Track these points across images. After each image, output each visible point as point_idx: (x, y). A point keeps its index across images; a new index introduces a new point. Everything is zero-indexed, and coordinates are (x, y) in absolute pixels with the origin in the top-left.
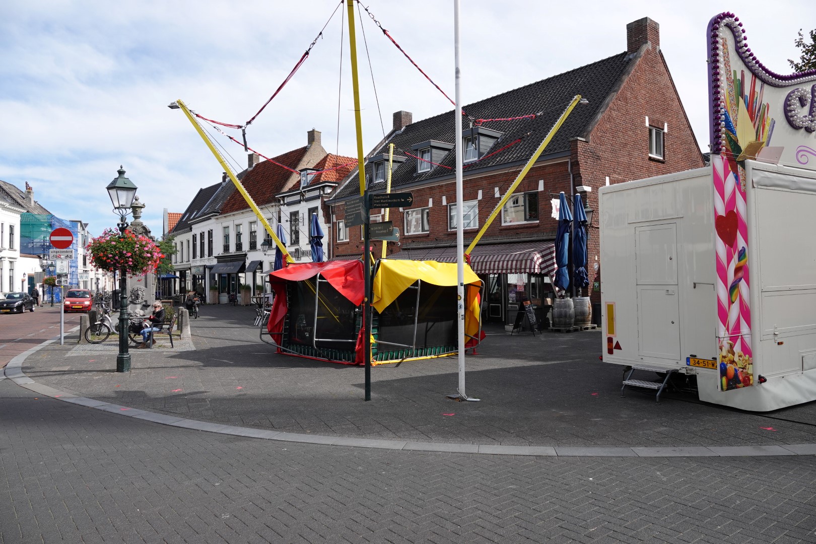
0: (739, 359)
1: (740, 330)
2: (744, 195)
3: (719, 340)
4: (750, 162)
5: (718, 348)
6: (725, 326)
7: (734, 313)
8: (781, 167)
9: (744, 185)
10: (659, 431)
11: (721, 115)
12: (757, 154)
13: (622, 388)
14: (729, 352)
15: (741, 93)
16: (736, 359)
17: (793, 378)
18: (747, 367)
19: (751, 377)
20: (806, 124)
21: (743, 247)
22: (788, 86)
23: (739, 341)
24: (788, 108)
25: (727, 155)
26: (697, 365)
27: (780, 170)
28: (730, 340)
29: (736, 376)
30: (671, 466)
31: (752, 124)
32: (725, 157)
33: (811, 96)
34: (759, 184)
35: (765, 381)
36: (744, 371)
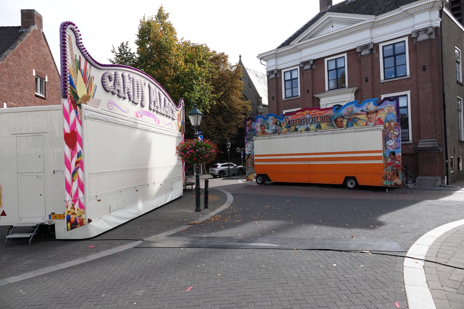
0: (78, 212)
1: (78, 196)
2: (81, 123)
3: (66, 203)
4: (83, 105)
5: (65, 207)
6: (70, 194)
7: (75, 186)
8: (99, 110)
9: (81, 117)
10: (27, 263)
11: (68, 77)
12: (87, 101)
13: (6, 241)
14: (72, 208)
15: (79, 68)
16: (76, 212)
17: (106, 217)
18: (82, 216)
19: (84, 221)
20: (112, 90)
21: (80, 151)
22: (103, 69)
23: (77, 202)
24: (103, 81)
25: (71, 99)
26: (55, 218)
27: (100, 112)
28: (72, 202)
29: (76, 221)
30: (31, 284)
31: (85, 85)
32: (70, 101)
33: (114, 77)
34: (88, 117)
35: (91, 221)
36: (80, 217)
